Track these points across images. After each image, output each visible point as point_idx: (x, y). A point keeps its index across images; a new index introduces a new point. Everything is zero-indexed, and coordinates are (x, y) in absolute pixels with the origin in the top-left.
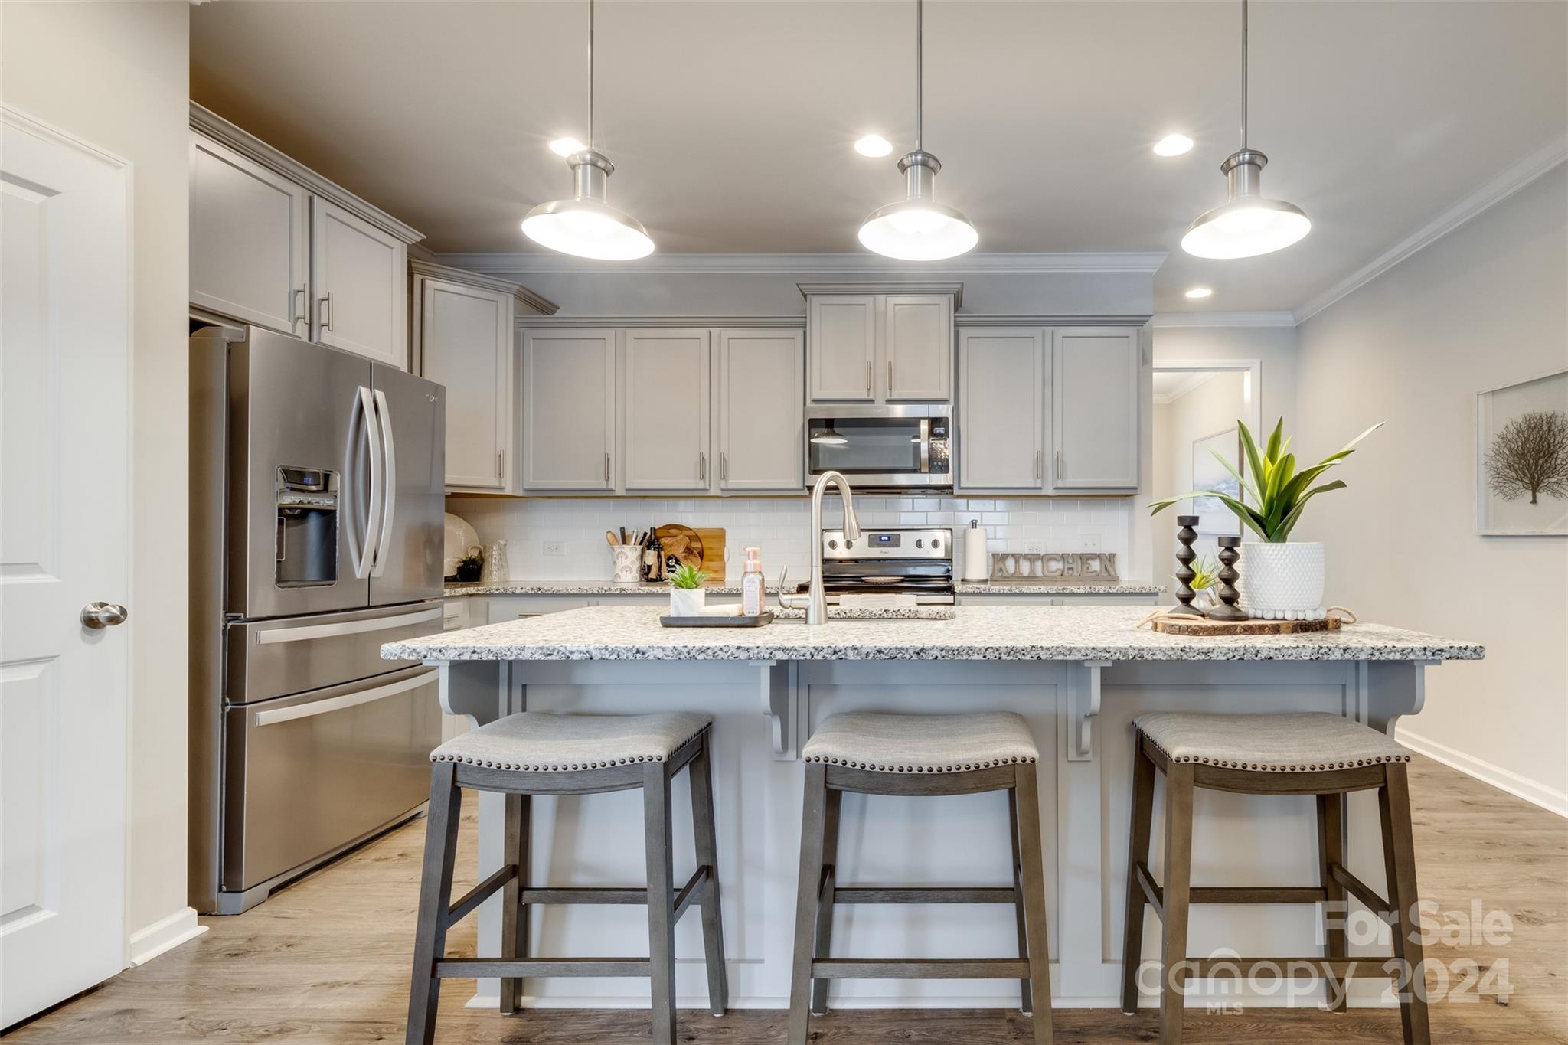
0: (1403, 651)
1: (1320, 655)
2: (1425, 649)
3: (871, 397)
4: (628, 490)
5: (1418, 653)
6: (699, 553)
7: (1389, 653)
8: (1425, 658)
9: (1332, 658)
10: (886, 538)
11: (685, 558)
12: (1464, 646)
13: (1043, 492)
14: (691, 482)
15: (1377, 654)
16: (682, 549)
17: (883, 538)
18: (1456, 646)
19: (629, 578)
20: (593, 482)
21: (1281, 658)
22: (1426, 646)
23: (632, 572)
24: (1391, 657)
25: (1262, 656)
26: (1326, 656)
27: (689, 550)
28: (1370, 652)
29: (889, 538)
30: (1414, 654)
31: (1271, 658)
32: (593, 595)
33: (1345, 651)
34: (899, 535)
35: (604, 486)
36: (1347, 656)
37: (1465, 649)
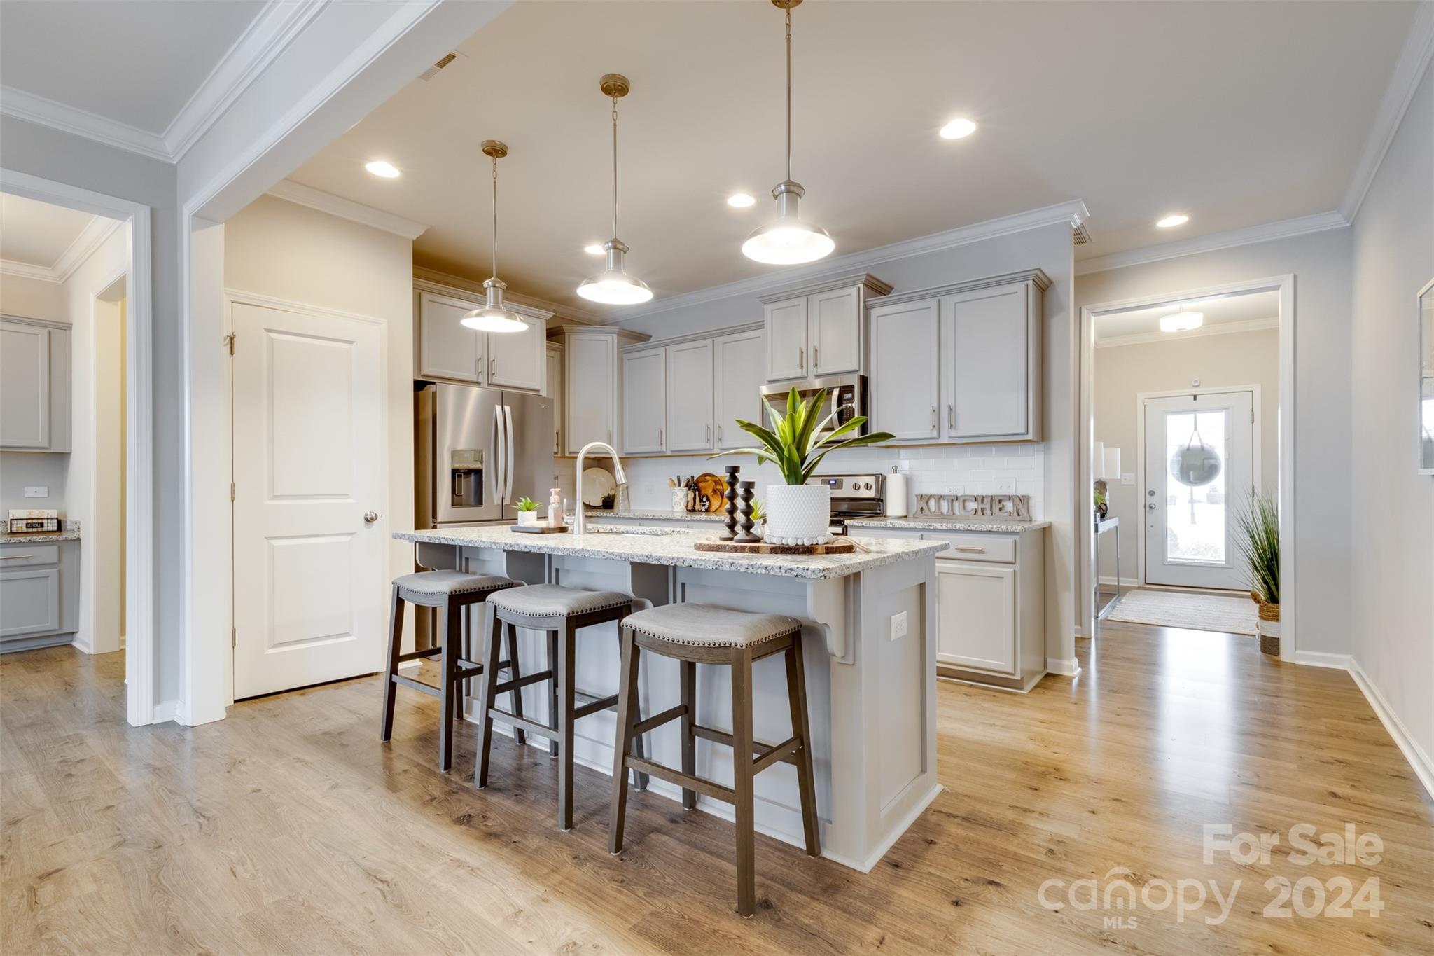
0: (766, 567)
1: (717, 567)
2: (780, 567)
3: (805, 375)
4: (673, 451)
5: (776, 570)
6: (721, 493)
7: (758, 569)
8: (780, 574)
9: (724, 569)
10: (833, 482)
11: (712, 496)
12: (807, 567)
13: (940, 442)
14: (700, 444)
15: (750, 568)
16: (711, 490)
17: (831, 482)
18: (802, 567)
19: (679, 510)
20: (654, 447)
21: (696, 567)
22: (781, 565)
23: (680, 505)
24: (759, 571)
25: (686, 564)
26: (721, 567)
27: (714, 491)
28: (746, 566)
29: (836, 482)
30: (773, 571)
31: (691, 566)
32: (640, 519)
33: (731, 564)
34: (842, 480)
35: (659, 450)
36: (733, 568)
37: (807, 570)
